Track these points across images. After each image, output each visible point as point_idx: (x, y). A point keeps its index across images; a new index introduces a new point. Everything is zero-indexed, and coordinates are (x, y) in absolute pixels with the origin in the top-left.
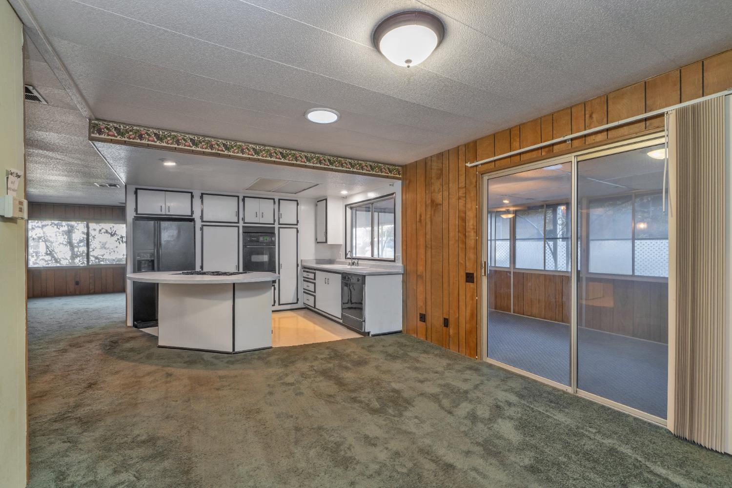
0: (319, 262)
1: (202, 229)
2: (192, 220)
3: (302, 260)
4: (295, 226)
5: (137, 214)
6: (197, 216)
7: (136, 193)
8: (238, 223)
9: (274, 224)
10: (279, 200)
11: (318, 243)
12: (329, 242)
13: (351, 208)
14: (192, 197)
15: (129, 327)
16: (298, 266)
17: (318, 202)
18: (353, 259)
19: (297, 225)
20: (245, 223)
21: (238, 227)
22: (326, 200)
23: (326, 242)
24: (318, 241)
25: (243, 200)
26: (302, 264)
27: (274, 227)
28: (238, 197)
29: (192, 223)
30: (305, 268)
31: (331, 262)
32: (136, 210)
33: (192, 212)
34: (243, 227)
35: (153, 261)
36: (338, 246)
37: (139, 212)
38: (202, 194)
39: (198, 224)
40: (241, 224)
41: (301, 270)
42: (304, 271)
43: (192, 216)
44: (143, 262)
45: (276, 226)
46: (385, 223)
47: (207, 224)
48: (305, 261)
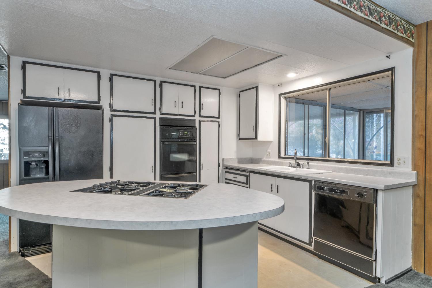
0: (241, 160)
1: (111, 120)
2: (100, 108)
3: (223, 159)
4: (216, 119)
5: (24, 96)
6: (105, 103)
7: (23, 68)
8: (154, 113)
9: (194, 116)
10: (200, 88)
11: (240, 139)
12: (260, 138)
13: (286, 98)
14: (99, 78)
15: (14, 254)
16: (219, 166)
17: (241, 92)
18: (298, 159)
19: (218, 118)
20: (163, 114)
21: (155, 118)
22: (257, 88)
23: (256, 138)
24: (240, 137)
25: (161, 86)
26: (224, 163)
27: (195, 120)
28: (155, 81)
29: (100, 111)
30: (227, 168)
31: (253, 161)
32: (24, 91)
33: (99, 98)
34: (160, 119)
35: (46, 162)
36: (268, 143)
37: (27, 95)
38: (112, 75)
39: (107, 113)
40: (158, 116)
41: (222, 171)
42: (226, 172)
43: (98, 103)
44: (34, 163)
45: (197, 118)
46: (315, 117)
47: (117, 113)
48: (228, 160)
